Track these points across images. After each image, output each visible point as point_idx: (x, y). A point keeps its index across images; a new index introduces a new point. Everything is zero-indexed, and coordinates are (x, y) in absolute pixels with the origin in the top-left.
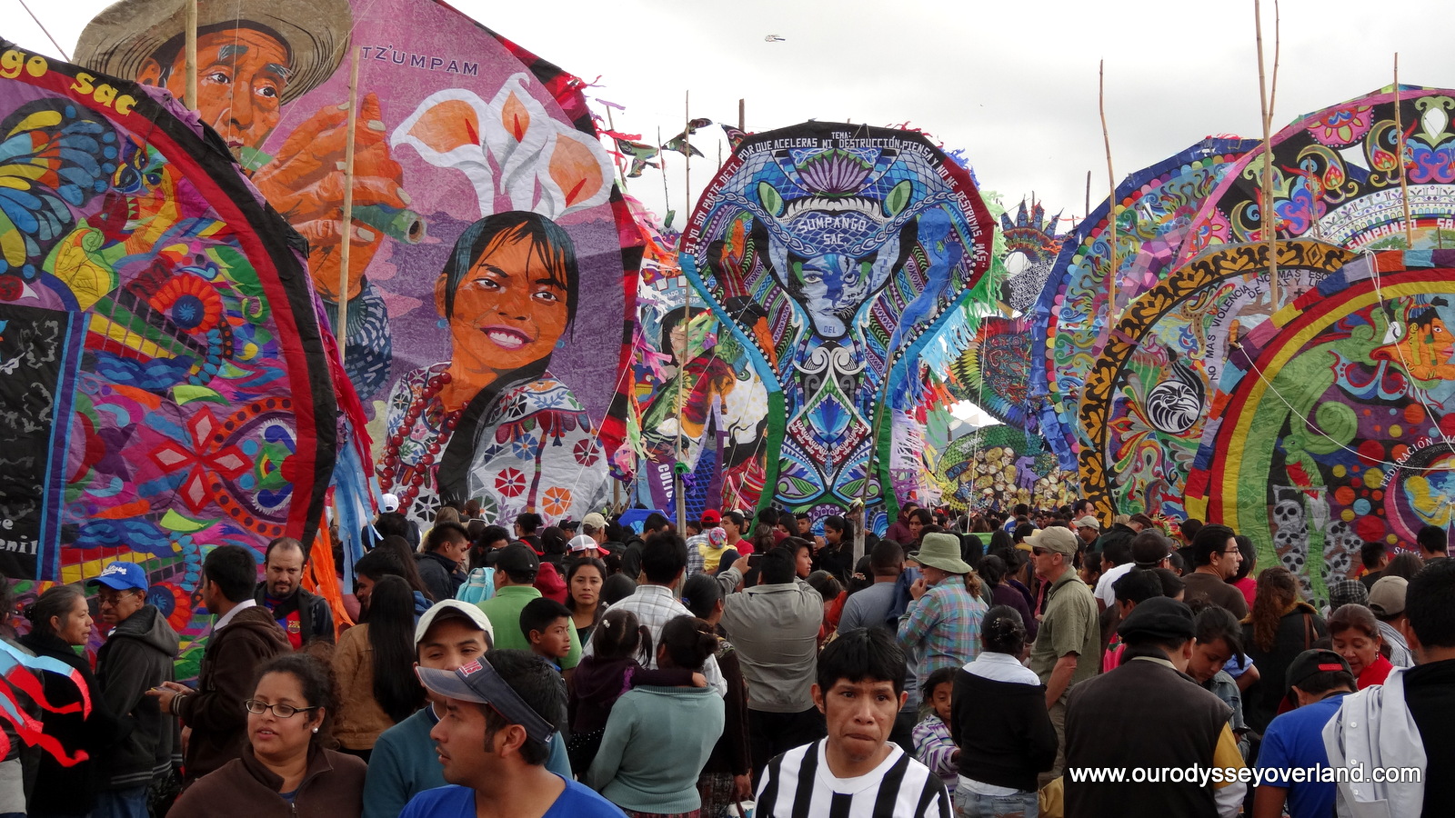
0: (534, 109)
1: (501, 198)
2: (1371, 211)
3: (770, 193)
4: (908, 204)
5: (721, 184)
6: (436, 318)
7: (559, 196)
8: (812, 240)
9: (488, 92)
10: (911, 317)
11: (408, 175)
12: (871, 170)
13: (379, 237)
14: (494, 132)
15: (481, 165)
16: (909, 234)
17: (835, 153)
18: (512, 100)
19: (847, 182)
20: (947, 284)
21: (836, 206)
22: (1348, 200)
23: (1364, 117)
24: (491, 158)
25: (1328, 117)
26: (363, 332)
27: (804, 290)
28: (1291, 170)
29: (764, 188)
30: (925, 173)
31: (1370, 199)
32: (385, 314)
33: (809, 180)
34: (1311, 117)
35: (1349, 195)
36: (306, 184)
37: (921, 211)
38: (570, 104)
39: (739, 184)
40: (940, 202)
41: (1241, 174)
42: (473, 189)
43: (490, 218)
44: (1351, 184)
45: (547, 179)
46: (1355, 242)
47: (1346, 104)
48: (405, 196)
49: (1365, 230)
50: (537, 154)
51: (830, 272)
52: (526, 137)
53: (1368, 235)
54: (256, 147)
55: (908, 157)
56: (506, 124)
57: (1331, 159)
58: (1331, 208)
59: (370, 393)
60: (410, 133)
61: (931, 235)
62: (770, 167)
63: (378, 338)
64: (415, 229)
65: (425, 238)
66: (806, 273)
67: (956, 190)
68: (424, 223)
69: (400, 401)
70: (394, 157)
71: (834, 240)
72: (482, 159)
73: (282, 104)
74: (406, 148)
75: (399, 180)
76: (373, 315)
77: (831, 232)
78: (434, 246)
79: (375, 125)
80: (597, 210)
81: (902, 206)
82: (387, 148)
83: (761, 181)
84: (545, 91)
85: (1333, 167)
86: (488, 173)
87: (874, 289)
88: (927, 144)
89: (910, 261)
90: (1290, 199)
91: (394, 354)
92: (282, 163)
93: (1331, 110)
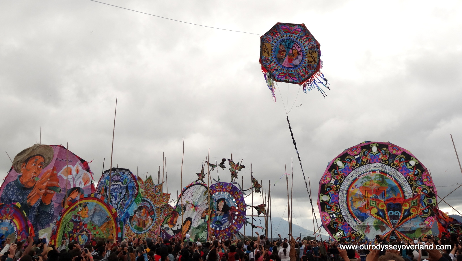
0: (80, 168)
1: (74, 185)
2: (362, 170)
3: (107, 181)
4: (127, 183)
5: (101, 180)
6: (62, 207)
7: (83, 184)
8: (113, 190)
9: (74, 165)
10: (127, 204)
11: (60, 181)
12: (121, 176)
13: (54, 192)
14: (74, 173)
15: (71, 179)
16: (127, 188)
17: (117, 174)
18: (77, 167)
19: (119, 179)
20: (132, 198)
21: (117, 183)
22: (357, 168)
23: (359, 149)
24: (73, 177)
25: (352, 149)
26: (50, 210)
27: (111, 200)
28: (344, 162)
29: (107, 180)
30: (129, 177)
31: (362, 167)
32: (54, 207)
33: (113, 179)
34: (348, 150)
35: (357, 167)
36: (43, 184)
37: (128, 184)
38: (86, 167)
39: (103, 180)
40: (131, 182)
41: (333, 163)
42: (70, 183)
43: (72, 188)
44: (357, 164)
45: (82, 181)
46: (359, 177)
47: (355, 146)
48: (59, 184)
49: (361, 174)
50: (80, 176)
51: (115, 196)
52: (79, 173)
53: (361, 176)
54: (37, 177)
55: (127, 173)
56: (76, 171)
57: (353, 158)
58: (353, 170)
59: (50, 222)
60: (61, 173)
61: (130, 188)
62: (108, 176)
63: (52, 211)
64: (60, 191)
65: (62, 192)
66: (111, 196)
67: (133, 179)
68: (62, 190)
69: (54, 223)
70: (58, 178)
71: (116, 190)
72: (71, 177)
73: (42, 169)
74: (60, 176)
75: (58, 182)
76: (52, 207)
77: (116, 188)
78: (63, 194)
79: (55, 172)
80: (89, 186)
81: (126, 183)
82: (57, 176)
83: (106, 179)
84: (82, 165)
85: (353, 160)
86: (72, 180)
87: (121, 199)
88: (129, 171)
89: (127, 194)
90: (344, 168)
91: (54, 214)
92: (41, 179)
93: (352, 148)
